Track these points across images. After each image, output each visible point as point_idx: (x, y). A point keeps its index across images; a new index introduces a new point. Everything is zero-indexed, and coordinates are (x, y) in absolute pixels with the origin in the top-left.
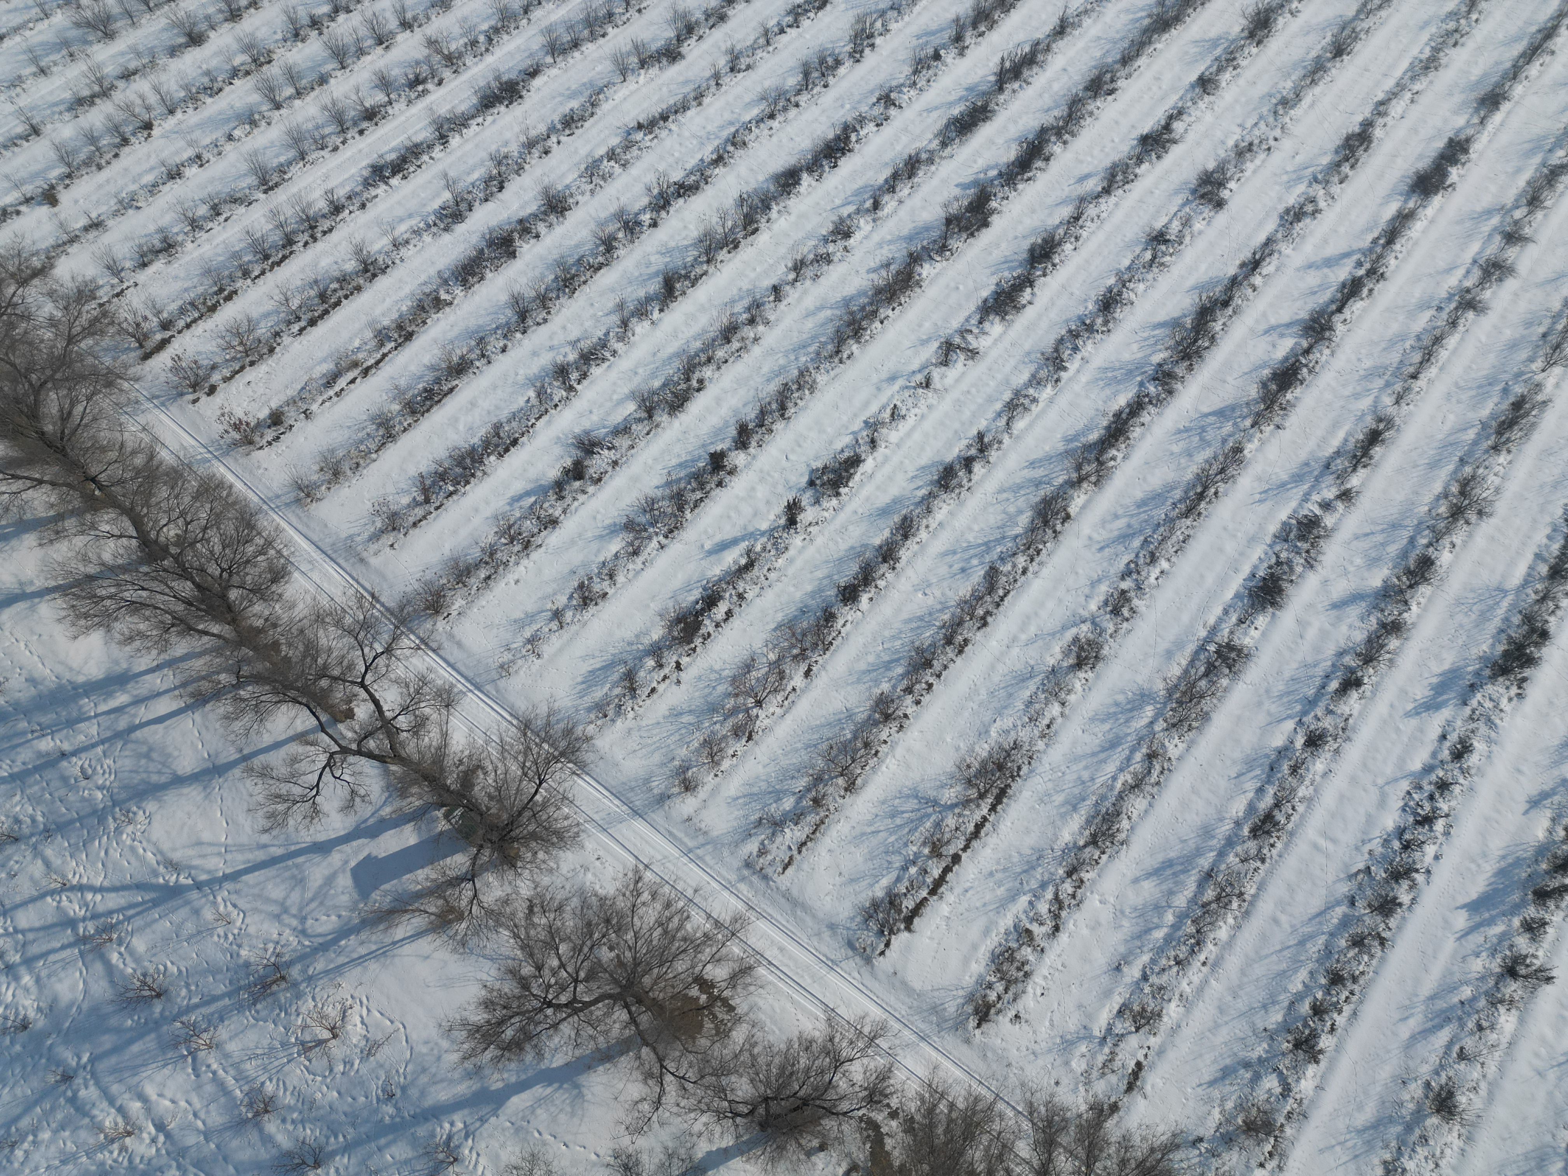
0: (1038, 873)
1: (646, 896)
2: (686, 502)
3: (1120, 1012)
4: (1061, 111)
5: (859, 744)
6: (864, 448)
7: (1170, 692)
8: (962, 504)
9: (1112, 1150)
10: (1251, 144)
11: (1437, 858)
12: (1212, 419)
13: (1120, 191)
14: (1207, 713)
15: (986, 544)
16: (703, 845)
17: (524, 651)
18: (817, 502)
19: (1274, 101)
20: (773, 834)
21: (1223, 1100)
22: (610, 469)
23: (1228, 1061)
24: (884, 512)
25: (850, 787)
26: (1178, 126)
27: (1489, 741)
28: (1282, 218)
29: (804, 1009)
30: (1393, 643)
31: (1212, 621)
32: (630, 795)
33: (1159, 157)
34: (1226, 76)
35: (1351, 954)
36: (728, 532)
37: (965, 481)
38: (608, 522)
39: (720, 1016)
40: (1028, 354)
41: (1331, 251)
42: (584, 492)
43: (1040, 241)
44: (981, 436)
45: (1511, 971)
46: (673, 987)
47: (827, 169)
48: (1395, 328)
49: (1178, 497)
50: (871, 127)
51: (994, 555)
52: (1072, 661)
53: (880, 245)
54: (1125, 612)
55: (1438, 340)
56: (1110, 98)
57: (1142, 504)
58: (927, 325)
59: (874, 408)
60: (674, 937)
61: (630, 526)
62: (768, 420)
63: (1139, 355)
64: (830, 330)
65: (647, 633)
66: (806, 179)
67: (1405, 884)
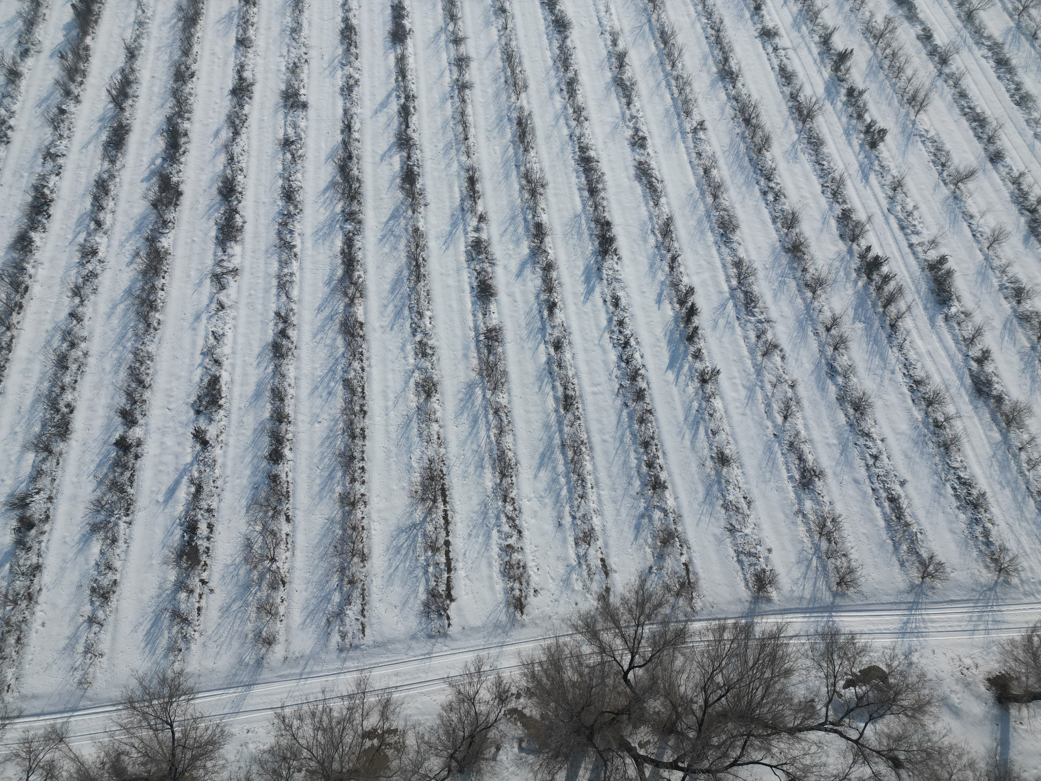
0: (491, 514)
1: (296, 723)
2: (123, 485)
3: (577, 544)
4: (171, 102)
5: (350, 532)
6: (214, 370)
7: (480, 374)
8: (298, 359)
9: (622, 610)
10: (295, 63)
11: (642, 357)
12: (391, 222)
13: (244, 129)
14: (504, 371)
15: (330, 370)
16: (306, 664)
17: (88, 661)
18: (211, 420)
19: (288, 33)
20: (342, 621)
21: (646, 541)
22: (49, 505)
23: (634, 522)
24: (257, 395)
25: (364, 558)
26: (247, 74)
27: (623, 288)
28: (342, 95)
29: (433, 692)
30: (554, 274)
31: (471, 324)
32: (236, 680)
33: (250, 98)
34: (251, 32)
35: (643, 429)
36: (168, 481)
37: (290, 345)
38: (77, 538)
39: (392, 741)
40: (267, 251)
41: (380, 98)
42: (43, 533)
43: (221, 184)
44: (278, 314)
45: (704, 381)
46: (354, 753)
47: (44, 221)
48: (439, 120)
49: (407, 274)
50: (53, 179)
51: (340, 373)
52: (424, 396)
53: (122, 245)
54: (429, 351)
55: (463, 114)
56: (194, 79)
57: (392, 290)
58: (193, 273)
59: (200, 342)
60: (332, 728)
61: (95, 528)
62: (137, 396)
63: (328, 213)
64: (132, 315)
65: (165, 580)
66: (35, 236)
67: (639, 379)
